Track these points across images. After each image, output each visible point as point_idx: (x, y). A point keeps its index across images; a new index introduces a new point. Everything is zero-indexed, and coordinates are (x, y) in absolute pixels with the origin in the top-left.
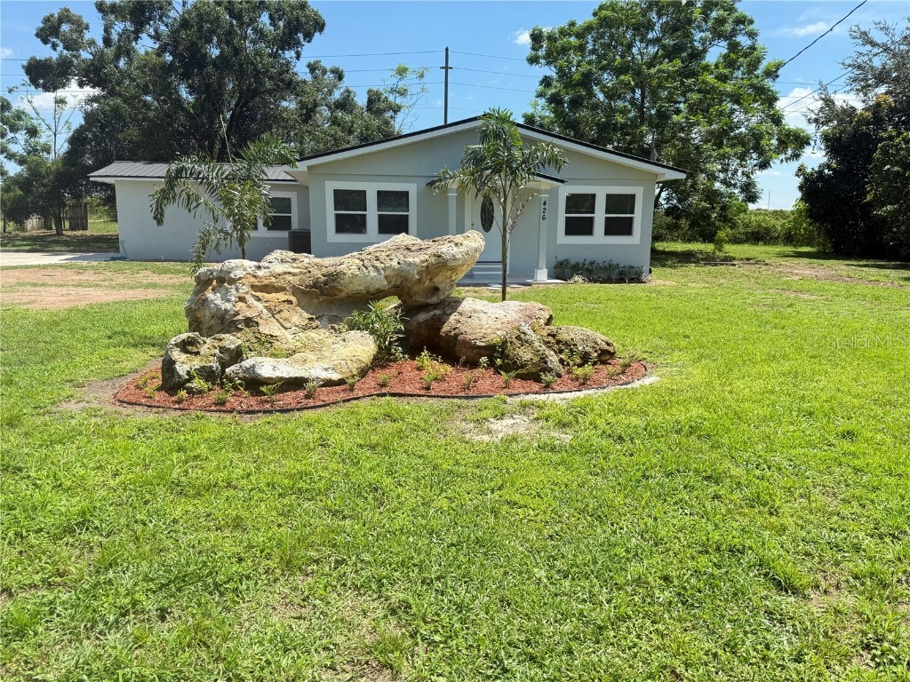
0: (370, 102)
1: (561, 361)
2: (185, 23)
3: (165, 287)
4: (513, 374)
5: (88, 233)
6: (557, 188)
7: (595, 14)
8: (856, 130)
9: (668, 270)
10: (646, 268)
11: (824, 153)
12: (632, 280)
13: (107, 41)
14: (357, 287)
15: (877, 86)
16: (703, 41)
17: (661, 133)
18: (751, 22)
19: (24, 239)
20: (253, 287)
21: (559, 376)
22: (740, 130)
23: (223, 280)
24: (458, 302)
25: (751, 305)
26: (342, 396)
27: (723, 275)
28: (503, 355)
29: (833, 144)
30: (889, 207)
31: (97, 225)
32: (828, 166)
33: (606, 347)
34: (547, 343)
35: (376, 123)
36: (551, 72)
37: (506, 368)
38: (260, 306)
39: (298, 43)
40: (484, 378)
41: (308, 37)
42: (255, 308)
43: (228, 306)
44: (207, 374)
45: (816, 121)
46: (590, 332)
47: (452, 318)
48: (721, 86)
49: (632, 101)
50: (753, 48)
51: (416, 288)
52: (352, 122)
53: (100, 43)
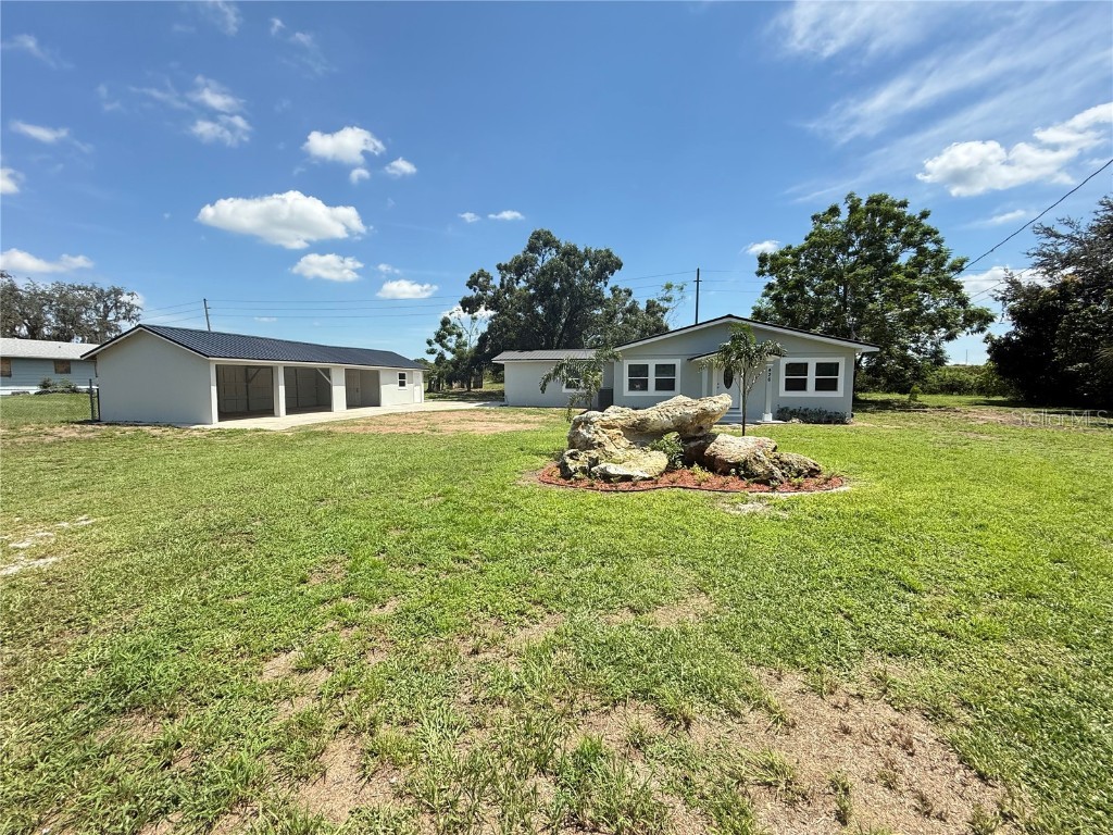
0: (648, 307)
1: (783, 474)
2: (543, 273)
3: (534, 422)
4: (752, 480)
5: (483, 390)
6: (779, 360)
7: (806, 239)
8: (1041, 304)
9: (868, 415)
10: (849, 414)
11: (1011, 323)
12: (837, 422)
13: (502, 285)
14: (657, 427)
15: (1063, 268)
16: (895, 250)
17: (860, 317)
18: (936, 233)
19: (453, 394)
20: (602, 426)
21: (782, 483)
22: (929, 312)
23: (587, 422)
24: (715, 436)
25: (933, 443)
26: (652, 486)
27: (914, 419)
28: (745, 469)
29: (1018, 316)
30: (1080, 365)
31: (488, 386)
32: (1016, 334)
33: (813, 466)
34: (773, 463)
35: (652, 320)
36: (774, 280)
37: (748, 476)
38: (605, 436)
39: (607, 277)
40: (733, 481)
41: (612, 272)
42: (603, 438)
43: (590, 436)
44: (584, 470)
45: (1003, 299)
46: (802, 457)
47: (711, 445)
48: (912, 282)
49: (837, 296)
50: (939, 251)
51: (689, 427)
52: (637, 321)
53: (498, 287)
